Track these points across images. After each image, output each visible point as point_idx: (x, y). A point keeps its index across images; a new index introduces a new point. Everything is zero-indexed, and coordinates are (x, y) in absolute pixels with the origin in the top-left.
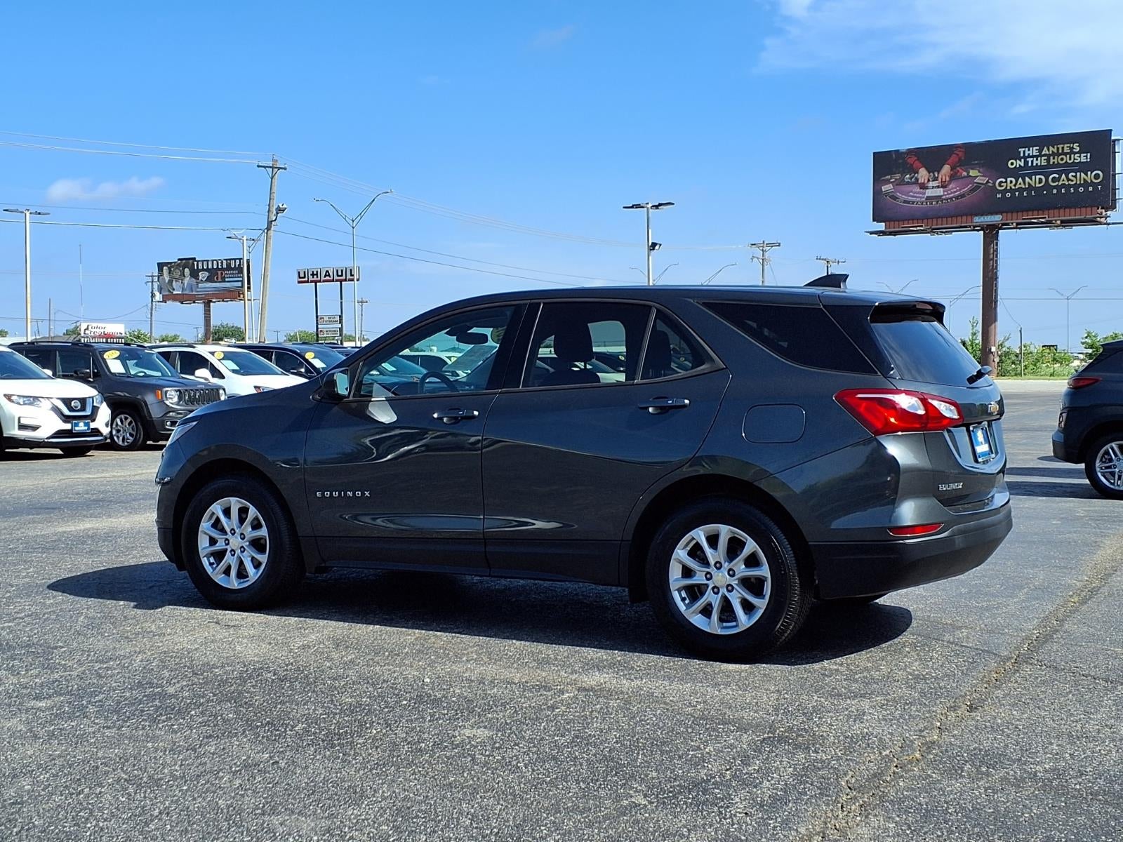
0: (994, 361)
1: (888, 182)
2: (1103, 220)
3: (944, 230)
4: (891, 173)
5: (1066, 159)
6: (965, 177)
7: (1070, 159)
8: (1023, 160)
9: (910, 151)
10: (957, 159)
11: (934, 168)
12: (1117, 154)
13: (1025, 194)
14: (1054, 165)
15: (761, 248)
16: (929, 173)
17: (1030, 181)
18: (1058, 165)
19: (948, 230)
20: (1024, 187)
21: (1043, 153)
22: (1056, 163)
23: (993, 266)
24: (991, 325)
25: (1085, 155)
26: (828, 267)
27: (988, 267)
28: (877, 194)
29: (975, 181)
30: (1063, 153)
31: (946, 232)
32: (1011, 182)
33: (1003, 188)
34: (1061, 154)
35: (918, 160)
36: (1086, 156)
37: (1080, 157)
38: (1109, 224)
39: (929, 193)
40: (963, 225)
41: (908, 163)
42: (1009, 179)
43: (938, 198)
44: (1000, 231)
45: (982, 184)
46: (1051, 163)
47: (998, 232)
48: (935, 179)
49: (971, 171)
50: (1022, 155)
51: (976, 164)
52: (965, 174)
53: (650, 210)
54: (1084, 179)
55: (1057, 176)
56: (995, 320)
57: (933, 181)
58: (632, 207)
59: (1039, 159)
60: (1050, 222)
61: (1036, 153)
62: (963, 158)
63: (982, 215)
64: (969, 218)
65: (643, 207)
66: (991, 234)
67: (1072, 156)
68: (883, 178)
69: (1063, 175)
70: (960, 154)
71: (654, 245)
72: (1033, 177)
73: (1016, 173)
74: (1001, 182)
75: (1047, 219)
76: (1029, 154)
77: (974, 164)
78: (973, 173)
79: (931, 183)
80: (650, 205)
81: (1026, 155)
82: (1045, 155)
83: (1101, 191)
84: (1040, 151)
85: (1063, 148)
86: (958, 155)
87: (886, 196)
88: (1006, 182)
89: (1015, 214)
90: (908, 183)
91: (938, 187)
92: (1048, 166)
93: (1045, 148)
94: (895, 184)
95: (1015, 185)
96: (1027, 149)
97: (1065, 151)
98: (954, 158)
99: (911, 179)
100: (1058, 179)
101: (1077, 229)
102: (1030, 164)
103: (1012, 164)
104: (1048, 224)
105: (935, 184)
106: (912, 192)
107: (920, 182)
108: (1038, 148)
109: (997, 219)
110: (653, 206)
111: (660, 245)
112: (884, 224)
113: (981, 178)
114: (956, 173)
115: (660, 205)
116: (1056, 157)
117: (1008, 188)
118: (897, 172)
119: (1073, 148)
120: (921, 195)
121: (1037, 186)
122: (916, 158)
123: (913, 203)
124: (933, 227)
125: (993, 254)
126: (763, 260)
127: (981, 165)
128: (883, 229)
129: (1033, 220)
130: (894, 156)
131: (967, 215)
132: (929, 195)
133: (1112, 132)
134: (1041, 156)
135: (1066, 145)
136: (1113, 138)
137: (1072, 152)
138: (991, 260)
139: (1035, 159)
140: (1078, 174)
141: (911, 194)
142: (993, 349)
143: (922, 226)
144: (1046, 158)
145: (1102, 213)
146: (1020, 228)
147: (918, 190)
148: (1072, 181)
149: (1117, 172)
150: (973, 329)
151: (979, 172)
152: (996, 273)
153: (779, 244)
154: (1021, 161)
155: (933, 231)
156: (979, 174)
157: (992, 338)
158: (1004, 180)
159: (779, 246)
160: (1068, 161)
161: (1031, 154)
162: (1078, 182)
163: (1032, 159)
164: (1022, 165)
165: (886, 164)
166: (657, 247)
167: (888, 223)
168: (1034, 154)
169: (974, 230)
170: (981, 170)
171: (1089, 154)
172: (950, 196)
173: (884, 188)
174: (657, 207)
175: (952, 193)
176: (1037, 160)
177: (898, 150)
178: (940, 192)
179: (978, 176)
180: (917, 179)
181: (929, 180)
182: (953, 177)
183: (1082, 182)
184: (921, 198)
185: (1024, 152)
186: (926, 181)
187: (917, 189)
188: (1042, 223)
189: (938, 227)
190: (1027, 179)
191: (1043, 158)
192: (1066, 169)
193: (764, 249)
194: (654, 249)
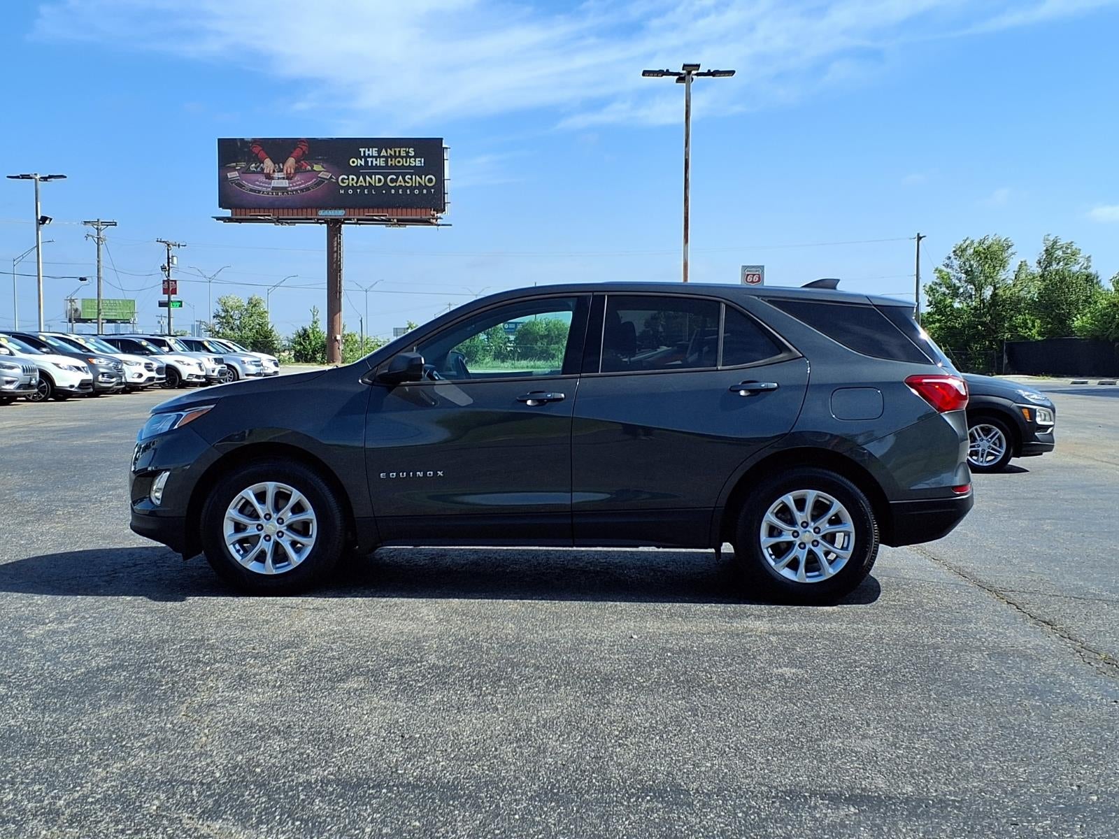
0: (339, 348)
1: (234, 169)
2: (434, 221)
3: (289, 221)
4: (237, 161)
5: (403, 162)
6: (309, 171)
7: (406, 162)
8: (363, 160)
9: (255, 141)
10: (301, 152)
11: (279, 160)
12: (445, 161)
13: (366, 192)
14: (392, 167)
15: (96, 227)
16: (274, 164)
17: (370, 180)
18: (396, 167)
19: (293, 221)
20: (364, 185)
21: (382, 155)
22: (394, 165)
23: (337, 258)
24: (336, 315)
25: (420, 159)
26: (168, 250)
27: (333, 259)
28: (223, 181)
29: (319, 175)
30: (400, 156)
31: (291, 223)
32: (353, 179)
33: (345, 185)
34: (398, 157)
35: (263, 150)
36: (421, 161)
37: (415, 161)
38: (439, 225)
39: (275, 183)
40: (309, 217)
41: (254, 153)
42: (351, 177)
43: (284, 189)
44: (343, 226)
45: (326, 179)
46: (389, 165)
47: (340, 226)
48: (281, 171)
49: (315, 166)
50: (362, 155)
51: (321, 159)
52: (309, 168)
53: (39, 183)
54: (419, 182)
55: (395, 177)
56: (340, 310)
57: (278, 172)
58: (18, 177)
59: (378, 159)
60: (389, 220)
61: (375, 154)
62: (307, 152)
63: (326, 209)
64: (314, 211)
65: (31, 178)
66: (334, 228)
67: (408, 159)
68: (229, 165)
69: (400, 177)
70: (304, 148)
71: (44, 219)
72: (373, 176)
73: (357, 171)
74: (343, 179)
75: (388, 217)
76: (369, 154)
77: (318, 159)
78: (317, 168)
79: (276, 173)
80: (38, 177)
81: (367, 155)
82: (383, 157)
83: (434, 195)
84: (379, 152)
85: (400, 152)
86: (302, 149)
87: (232, 183)
88: (348, 179)
89: (357, 211)
90: (254, 172)
91: (284, 178)
92: (387, 167)
93: (384, 150)
94: (241, 172)
95: (357, 183)
96: (367, 150)
97: (402, 154)
98: (298, 152)
99: (256, 168)
100: (396, 180)
101: (410, 228)
102: (370, 164)
103: (353, 162)
104: (387, 222)
105: (281, 175)
106: (258, 181)
107: (265, 172)
108: (377, 149)
109: (340, 213)
110: (41, 178)
111: (51, 219)
112: (230, 211)
113: (325, 173)
114: (301, 167)
115: (50, 177)
116: (393, 159)
117: (350, 185)
118: (243, 160)
119: (409, 152)
120: (267, 185)
121: (377, 185)
122: (261, 148)
123: (259, 192)
124: (280, 217)
125: (337, 246)
126: (98, 238)
127: (324, 161)
128: (230, 215)
129: (375, 218)
130: (239, 144)
131: (312, 208)
132: (275, 186)
133: (443, 141)
134: (379, 157)
135: (402, 149)
136: (444, 146)
137: (408, 156)
138: (335, 252)
139: (374, 159)
140: (414, 177)
141: (257, 183)
142: (339, 337)
143: (270, 216)
144: (384, 159)
145: (434, 215)
146: (360, 224)
147: (264, 180)
148: (408, 183)
149: (446, 178)
150: (314, 318)
151: (323, 167)
152: (340, 265)
153: (116, 223)
154: (361, 160)
155: (278, 221)
156: (323, 169)
157: (337, 327)
158: (346, 177)
159: (116, 225)
160: (405, 164)
161: (371, 155)
162: (414, 185)
163: (371, 159)
164: (363, 164)
165: (231, 151)
166: (47, 222)
167: (234, 210)
168: (374, 155)
169: (317, 223)
170: (325, 165)
171: (423, 160)
172: (295, 188)
173: (229, 175)
174: (45, 179)
175: (297, 185)
176: (376, 160)
177: (243, 139)
178: (285, 183)
179: (321, 171)
180: (263, 169)
181: (274, 171)
182: (298, 170)
183: (417, 185)
184: (267, 187)
185: (364, 152)
186: (272, 171)
187: (262, 178)
188: (382, 220)
189: (284, 217)
190: (367, 178)
191: (382, 159)
192: (403, 171)
193: (99, 227)
194: (43, 223)
